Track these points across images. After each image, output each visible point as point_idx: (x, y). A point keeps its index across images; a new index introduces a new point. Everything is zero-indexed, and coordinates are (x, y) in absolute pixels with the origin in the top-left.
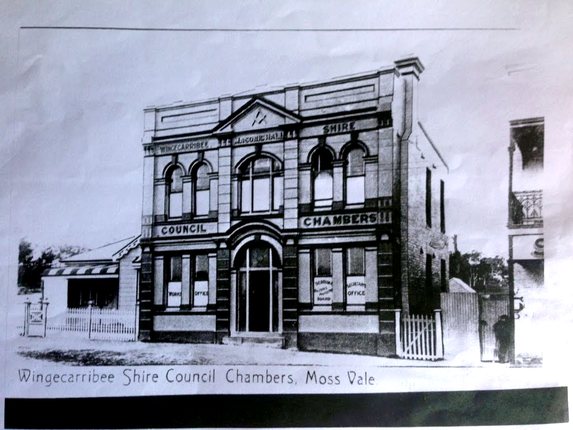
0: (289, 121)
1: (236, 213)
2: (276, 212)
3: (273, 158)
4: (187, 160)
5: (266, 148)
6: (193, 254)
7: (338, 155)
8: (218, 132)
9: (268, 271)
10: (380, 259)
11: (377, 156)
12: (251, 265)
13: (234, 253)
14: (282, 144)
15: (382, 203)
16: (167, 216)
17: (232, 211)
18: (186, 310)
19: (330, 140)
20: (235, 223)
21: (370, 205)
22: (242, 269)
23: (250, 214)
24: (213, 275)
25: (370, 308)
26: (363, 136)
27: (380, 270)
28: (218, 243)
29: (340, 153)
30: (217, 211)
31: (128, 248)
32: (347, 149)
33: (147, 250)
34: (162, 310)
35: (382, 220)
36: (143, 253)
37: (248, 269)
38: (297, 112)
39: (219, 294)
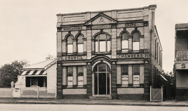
0: (113, 22)
1: (93, 53)
2: (108, 53)
3: (107, 34)
4: (74, 34)
5: (104, 31)
6: (77, 67)
7: (130, 34)
8: (86, 24)
9: (106, 73)
10: (145, 69)
11: (144, 35)
12: (99, 71)
13: (93, 66)
14: (110, 30)
15: (145, 51)
16: (67, 53)
17: (92, 52)
18: (75, 87)
19: (127, 29)
20: (93, 56)
21: (142, 51)
22: (96, 72)
23: (99, 53)
24: (85, 74)
25: (141, 86)
26: (139, 29)
27: (145, 73)
28: (87, 63)
29: (131, 34)
30: (86, 52)
31: (51, 64)
32: (133, 32)
33: (59, 65)
34: (65, 87)
35: (145, 57)
36: (58, 66)
37: (98, 72)
38: (116, 19)
39: (87, 81)
